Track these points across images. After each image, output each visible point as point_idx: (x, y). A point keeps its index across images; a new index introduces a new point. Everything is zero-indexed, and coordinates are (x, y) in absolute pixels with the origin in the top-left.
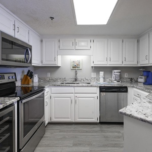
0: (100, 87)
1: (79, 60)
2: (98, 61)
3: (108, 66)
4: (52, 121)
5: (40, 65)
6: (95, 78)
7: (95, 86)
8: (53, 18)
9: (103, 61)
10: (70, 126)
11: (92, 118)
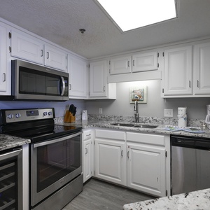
0: (171, 135)
1: (142, 88)
2: (172, 89)
3: (194, 96)
4: (96, 176)
5: (87, 98)
6: (170, 118)
7: (162, 134)
8: (84, 30)
9: (184, 88)
10: (119, 191)
11: (157, 189)
